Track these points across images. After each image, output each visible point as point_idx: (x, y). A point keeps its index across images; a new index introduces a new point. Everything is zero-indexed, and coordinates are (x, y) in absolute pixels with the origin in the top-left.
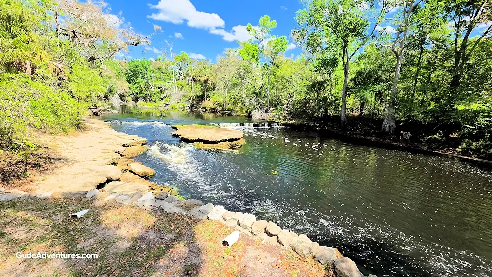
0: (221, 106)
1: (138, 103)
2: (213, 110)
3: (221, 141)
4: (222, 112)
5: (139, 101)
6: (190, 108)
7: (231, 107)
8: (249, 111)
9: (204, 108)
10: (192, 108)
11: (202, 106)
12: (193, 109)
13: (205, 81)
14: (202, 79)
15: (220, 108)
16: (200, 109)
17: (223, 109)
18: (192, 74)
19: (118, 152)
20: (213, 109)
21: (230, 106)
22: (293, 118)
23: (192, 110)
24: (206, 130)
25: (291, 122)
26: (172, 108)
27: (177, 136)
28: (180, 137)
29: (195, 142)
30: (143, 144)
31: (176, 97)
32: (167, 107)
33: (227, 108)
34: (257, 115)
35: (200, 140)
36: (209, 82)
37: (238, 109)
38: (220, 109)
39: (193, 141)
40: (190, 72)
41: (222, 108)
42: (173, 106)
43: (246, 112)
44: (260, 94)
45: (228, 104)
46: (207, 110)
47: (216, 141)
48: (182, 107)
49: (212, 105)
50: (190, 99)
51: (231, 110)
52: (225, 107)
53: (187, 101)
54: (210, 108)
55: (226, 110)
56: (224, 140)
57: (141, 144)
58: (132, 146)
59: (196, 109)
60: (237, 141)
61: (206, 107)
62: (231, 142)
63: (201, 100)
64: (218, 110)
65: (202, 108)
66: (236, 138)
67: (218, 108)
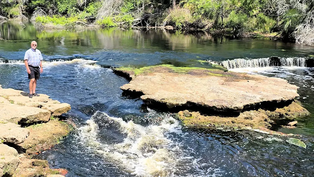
0: (211, 18)
1: (33, 18)
2: (192, 29)
3: (248, 108)
4: (213, 31)
5: (35, 14)
6: (139, 25)
7: (236, 19)
9: (172, 23)
10: (145, 25)
11: (165, 21)
12: (148, 27)
15: (208, 23)
16: (162, 27)
17: (216, 25)
19: (12, 144)
20: (191, 25)
21: (233, 17)
23: (145, 29)
24: (197, 79)
26: (104, 27)
27: (135, 95)
28: (143, 97)
29: (181, 113)
30: (62, 118)
32: (91, 26)
35: (192, 106)
37: (254, 21)
38: (210, 25)
39: (174, 109)
41: (213, 21)
42: (105, 21)
43: (274, 30)
45: (228, 12)
46: (178, 28)
47: (236, 109)
48: (122, 23)
49: (190, 17)
50: (141, 6)
51: (237, 24)
52: (220, 20)
53: (133, 10)
54: (186, 22)
55: (224, 26)
56: (253, 104)
57: (59, 117)
58: (40, 122)
59: (154, 26)
60: (285, 108)
61: (176, 21)
62: (269, 111)
63: (165, 5)
64: (204, 27)
65: (167, 25)
66: (284, 99)
67: (203, 22)
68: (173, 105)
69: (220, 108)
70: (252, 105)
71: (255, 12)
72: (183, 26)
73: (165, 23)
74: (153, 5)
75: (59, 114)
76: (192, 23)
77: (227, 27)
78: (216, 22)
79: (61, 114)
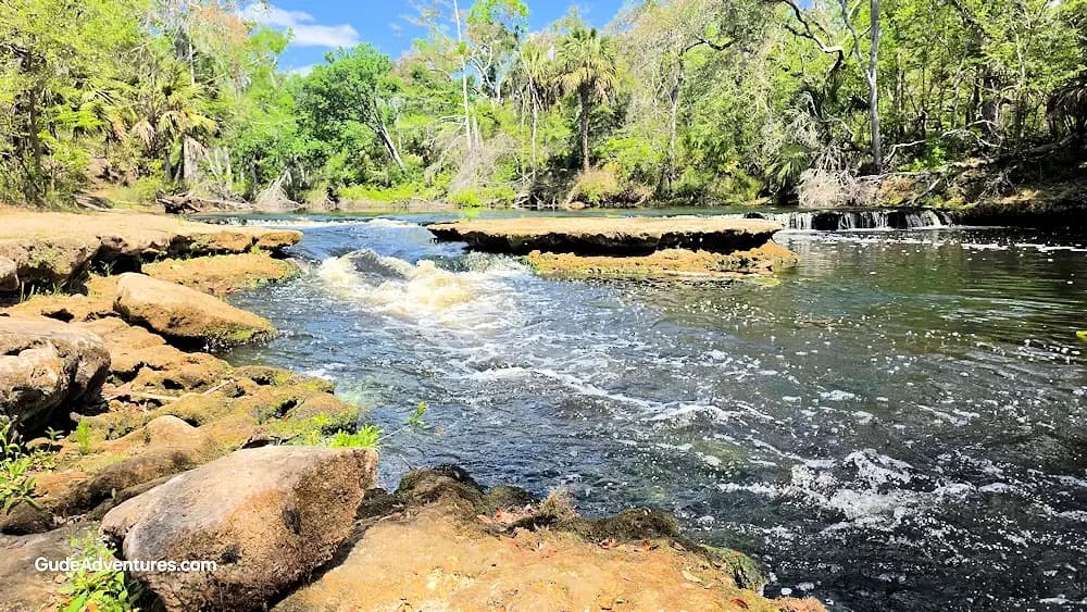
0: (650, 183)
2: (618, 204)
6: (525, 203)
7: (695, 182)
8: (782, 173)
9: (582, 198)
10: (534, 202)
11: (572, 194)
12: (540, 205)
13: (585, 88)
14: (573, 81)
15: (645, 193)
16: (566, 205)
17: (659, 195)
18: (533, 69)
20: (616, 198)
21: (688, 178)
22: (1018, 180)
23: (534, 208)
25: (1007, 201)
26: (462, 207)
29: (536, 253)
30: (279, 253)
31: (472, 163)
32: (440, 204)
33: (676, 185)
34: (822, 189)
35: (558, 243)
36: (600, 87)
38: (649, 195)
39: (524, 248)
40: (525, 61)
41: (654, 188)
42: (463, 196)
43: (764, 193)
44: (834, 99)
45: (678, 170)
46: (593, 205)
47: (645, 238)
48: (495, 201)
49: (614, 184)
50: (529, 170)
51: (696, 189)
52: (666, 186)
53: (516, 179)
54: (606, 194)
55: (673, 194)
56: (682, 234)
57: (271, 249)
58: (222, 252)
59: (551, 203)
60: (754, 249)
61: (588, 192)
62: (719, 255)
63: (571, 171)
64: (638, 199)
65: (573, 201)
66: (750, 232)
67: (637, 190)
68: (518, 237)
69: (613, 237)
70: (680, 236)
71: (729, 168)
72: (601, 202)
73: (570, 198)
74: (552, 171)
75: (274, 244)
76: (618, 193)
77: (679, 195)
78: (659, 188)
79: (276, 245)
